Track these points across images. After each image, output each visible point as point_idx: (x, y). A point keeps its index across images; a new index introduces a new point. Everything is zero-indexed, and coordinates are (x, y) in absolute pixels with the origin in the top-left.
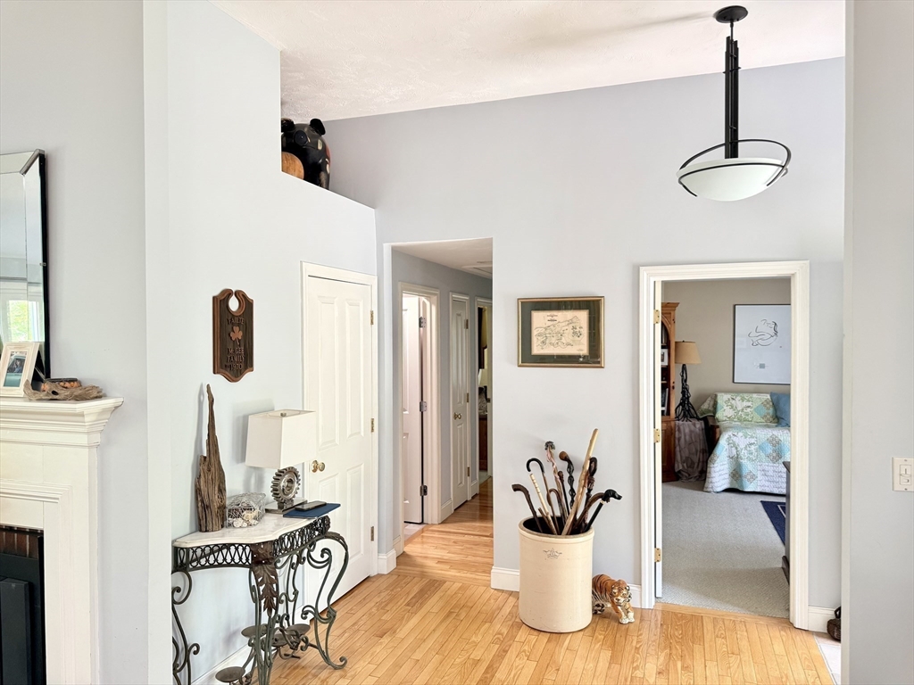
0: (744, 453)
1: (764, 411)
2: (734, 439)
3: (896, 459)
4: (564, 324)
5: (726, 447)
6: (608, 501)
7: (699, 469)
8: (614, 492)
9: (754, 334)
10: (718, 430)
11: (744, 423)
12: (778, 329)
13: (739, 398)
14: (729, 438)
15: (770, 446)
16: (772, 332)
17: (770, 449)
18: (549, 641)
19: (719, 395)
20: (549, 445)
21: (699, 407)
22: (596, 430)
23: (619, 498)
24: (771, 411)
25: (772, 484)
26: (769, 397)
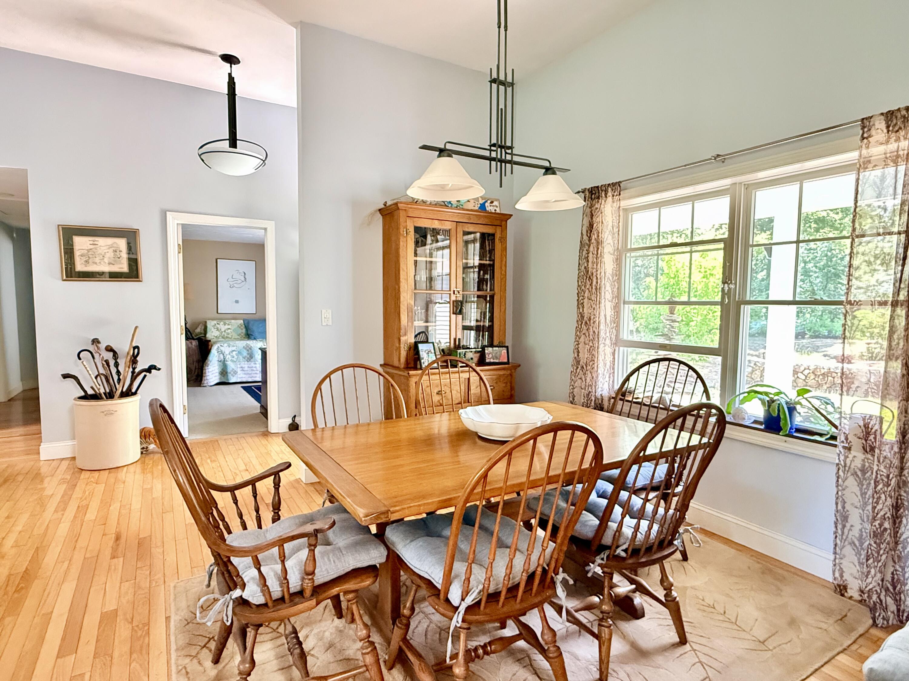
0: (228, 357)
1: (240, 331)
2: (222, 348)
3: (324, 311)
4: (105, 248)
5: (216, 354)
6: (150, 372)
7: (196, 373)
8: (155, 366)
9: (231, 279)
10: (210, 343)
11: (226, 338)
12: (246, 277)
13: (222, 323)
14: (218, 348)
15: (245, 351)
16: (243, 279)
17: (245, 353)
18: (109, 473)
19: (208, 322)
20: (95, 341)
21: (194, 331)
22: (136, 327)
23: (159, 369)
24: (244, 331)
25: (248, 376)
26: (242, 321)
